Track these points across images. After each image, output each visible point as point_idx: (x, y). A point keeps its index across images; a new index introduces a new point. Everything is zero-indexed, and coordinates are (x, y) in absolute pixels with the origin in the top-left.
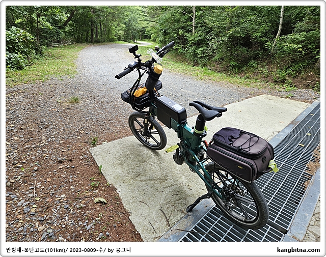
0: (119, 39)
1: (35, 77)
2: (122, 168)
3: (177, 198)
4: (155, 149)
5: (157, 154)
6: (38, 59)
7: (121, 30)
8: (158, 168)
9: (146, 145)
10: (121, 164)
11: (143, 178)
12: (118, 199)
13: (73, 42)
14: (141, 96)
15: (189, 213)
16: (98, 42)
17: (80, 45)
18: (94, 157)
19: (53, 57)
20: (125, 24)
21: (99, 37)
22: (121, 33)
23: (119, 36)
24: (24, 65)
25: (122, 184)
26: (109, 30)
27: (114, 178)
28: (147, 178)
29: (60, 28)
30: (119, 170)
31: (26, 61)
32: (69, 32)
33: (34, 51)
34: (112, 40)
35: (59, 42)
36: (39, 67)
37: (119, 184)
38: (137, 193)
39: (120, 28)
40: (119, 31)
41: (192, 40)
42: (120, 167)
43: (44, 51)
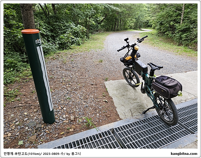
0: (131, 28)
1: (85, 49)
2: (117, 92)
3: (139, 108)
4: (134, 87)
5: (135, 89)
6: (87, 41)
7: (132, 23)
8: (133, 95)
9: (130, 84)
10: (117, 90)
11: (125, 97)
12: (112, 102)
13: (104, 31)
14: (129, 60)
15: (143, 114)
16: (118, 30)
17: (108, 33)
18: (106, 85)
19: (93, 39)
20: (136, 19)
21: (119, 28)
22: (133, 24)
23: (131, 26)
24: (81, 44)
25: (115, 97)
26: (125, 23)
27: (113, 94)
28: (127, 97)
29: (99, 23)
30: (115, 92)
31: (82, 41)
32: (103, 26)
33: (86, 37)
34: (126, 29)
35: (97, 31)
36: (87, 45)
37: (114, 97)
38: (121, 102)
39: (132, 22)
40: (131, 23)
41: (180, 28)
42: (116, 91)
43: (90, 36)
